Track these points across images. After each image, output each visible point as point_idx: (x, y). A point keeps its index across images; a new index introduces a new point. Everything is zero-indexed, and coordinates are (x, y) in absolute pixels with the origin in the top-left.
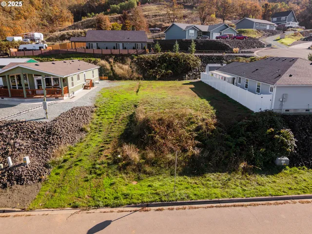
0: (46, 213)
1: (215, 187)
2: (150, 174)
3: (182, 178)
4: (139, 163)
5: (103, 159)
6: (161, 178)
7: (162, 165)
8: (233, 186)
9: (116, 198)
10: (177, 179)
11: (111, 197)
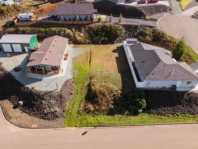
0: (69, 128)
1: (116, 120)
2: (97, 115)
3: (107, 116)
4: (93, 110)
5: (81, 108)
6: (100, 116)
7: (101, 111)
8: (122, 120)
9: (87, 124)
10: (105, 116)
11: (86, 124)
